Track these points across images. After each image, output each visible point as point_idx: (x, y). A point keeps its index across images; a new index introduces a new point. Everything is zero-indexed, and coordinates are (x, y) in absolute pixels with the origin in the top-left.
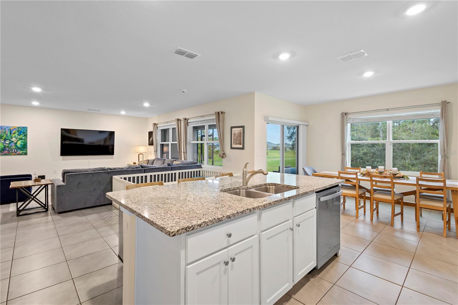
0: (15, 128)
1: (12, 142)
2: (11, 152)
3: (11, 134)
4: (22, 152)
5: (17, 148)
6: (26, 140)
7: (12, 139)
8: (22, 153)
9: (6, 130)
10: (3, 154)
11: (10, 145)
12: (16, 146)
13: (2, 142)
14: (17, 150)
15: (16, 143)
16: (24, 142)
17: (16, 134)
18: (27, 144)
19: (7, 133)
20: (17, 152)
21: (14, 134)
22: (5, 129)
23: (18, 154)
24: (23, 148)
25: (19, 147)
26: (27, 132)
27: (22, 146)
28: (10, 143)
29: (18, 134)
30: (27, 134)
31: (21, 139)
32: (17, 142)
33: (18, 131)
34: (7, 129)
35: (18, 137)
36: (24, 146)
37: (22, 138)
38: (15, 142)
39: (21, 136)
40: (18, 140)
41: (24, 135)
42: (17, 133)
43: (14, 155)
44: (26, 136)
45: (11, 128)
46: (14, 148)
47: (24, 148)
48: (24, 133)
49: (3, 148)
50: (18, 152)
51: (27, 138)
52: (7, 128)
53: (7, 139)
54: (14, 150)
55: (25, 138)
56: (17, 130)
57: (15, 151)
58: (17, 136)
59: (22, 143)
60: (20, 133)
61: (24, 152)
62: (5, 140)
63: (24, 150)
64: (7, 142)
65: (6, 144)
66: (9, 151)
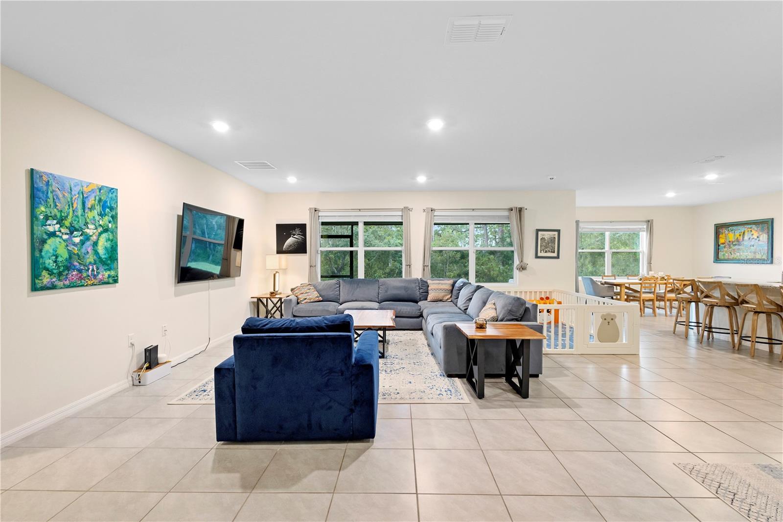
0: (93, 191)
1: (88, 238)
2: (85, 275)
3: (84, 212)
4: (108, 273)
5: (97, 262)
6: (114, 232)
7: (88, 228)
8: (109, 276)
9: (73, 193)
10: (67, 283)
11: (83, 250)
12: (96, 253)
13: (65, 237)
14: (98, 269)
15: (95, 244)
16: (112, 241)
17: (96, 212)
18: (117, 245)
19: (75, 206)
20: (98, 273)
21: (91, 210)
22: (71, 190)
23: (101, 280)
24: (109, 262)
25: (103, 257)
26: (117, 206)
27: (108, 254)
28: (83, 243)
29: (101, 212)
30: (117, 214)
31: (106, 230)
32: (98, 239)
33: (100, 200)
34: (75, 191)
35: (101, 223)
36: (112, 255)
37: (108, 226)
38: (94, 238)
39: (106, 218)
40: (100, 234)
41: (112, 217)
42: (98, 209)
43: (93, 285)
44: (114, 218)
45: (85, 189)
46: (93, 261)
47: (111, 260)
48: (111, 209)
49: (66, 260)
50: (100, 276)
51: (117, 227)
52: (75, 186)
53: (77, 227)
54: (91, 267)
55: (114, 226)
56: (97, 198)
57: (93, 270)
58: (97, 218)
59: (108, 245)
60: (104, 207)
61: (113, 273)
62: (72, 230)
63: (112, 266)
64: (77, 240)
65: (75, 245)
66: (80, 271)
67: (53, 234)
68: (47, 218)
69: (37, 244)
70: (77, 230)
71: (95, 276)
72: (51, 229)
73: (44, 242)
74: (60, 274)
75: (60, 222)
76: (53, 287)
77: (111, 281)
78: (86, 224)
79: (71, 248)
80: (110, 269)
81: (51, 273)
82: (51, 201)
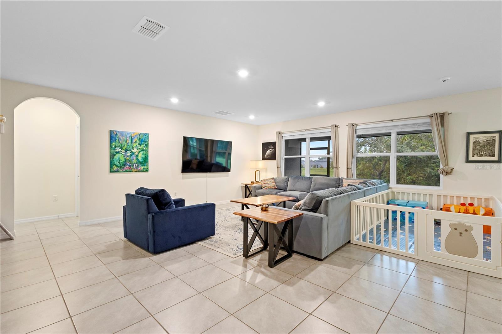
0: (136, 135)
1: (134, 154)
2: (132, 167)
3: (132, 143)
4: (143, 167)
5: (138, 163)
6: (147, 151)
7: (134, 150)
8: (144, 169)
9: (127, 137)
10: (124, 170)
11: (131, 158)
12: (137, 159)
13: (123, 153)
14: (138, 165)
15: (137, 156)
16: (145, 154)
17: (137, 143)
18: (148, 156)
19: (128, 142)
20: (138, 167)
21: (135, 143)
22: (126, 136)
23: (140, 170)
24: (144, 163)
25: (141, 161)
26: (148, 140)
27: (143, 159)
28: (131, 155)
29: (140, 143)
30: (148, 144)
31: (142, 150)
32: (138, 154)
33: (140, 139)
34: (128, 136)
35: (140, 147)
36: (146, 160)
37: (143, 149)
38: (137, 153)
39: (143, 146)
40: (139, 152)
41: (146, 145)
42: (139, 142)
43: (136, 171)
44: (147, 145)
45: (133, 135)
46: (136, 162)
47: (145, 162)
48: (145, 142)
49: (124, 162)
50: (139, 168)
51: (148, 149)
52: (128, 134)
53: (128, 149)
54: (135, 165)
55: (146, 149)
56: (138, 138)
57: (136, 166)
58: (138, 146)
59: (144, 156)
60: (141, 141)
61: (145, 167)
62: (126, 151)
63: (145, 164)
64: (129, 154)
65: (127, 156)
66: (130, 166)
67: (118, 152)
68: (116, 147)
69: (112, 156)
70: (128, 151)
71: (137, 168)
72: (117, 151)
73: (114, 155)
74: (121, 167)
75: (121, 148)
76: (118, 171)
77: (144, 170)
78: (133, 148)
79: (126, 157)
80: (144, 166)
81: (117, 166)
82: (117, 141)
